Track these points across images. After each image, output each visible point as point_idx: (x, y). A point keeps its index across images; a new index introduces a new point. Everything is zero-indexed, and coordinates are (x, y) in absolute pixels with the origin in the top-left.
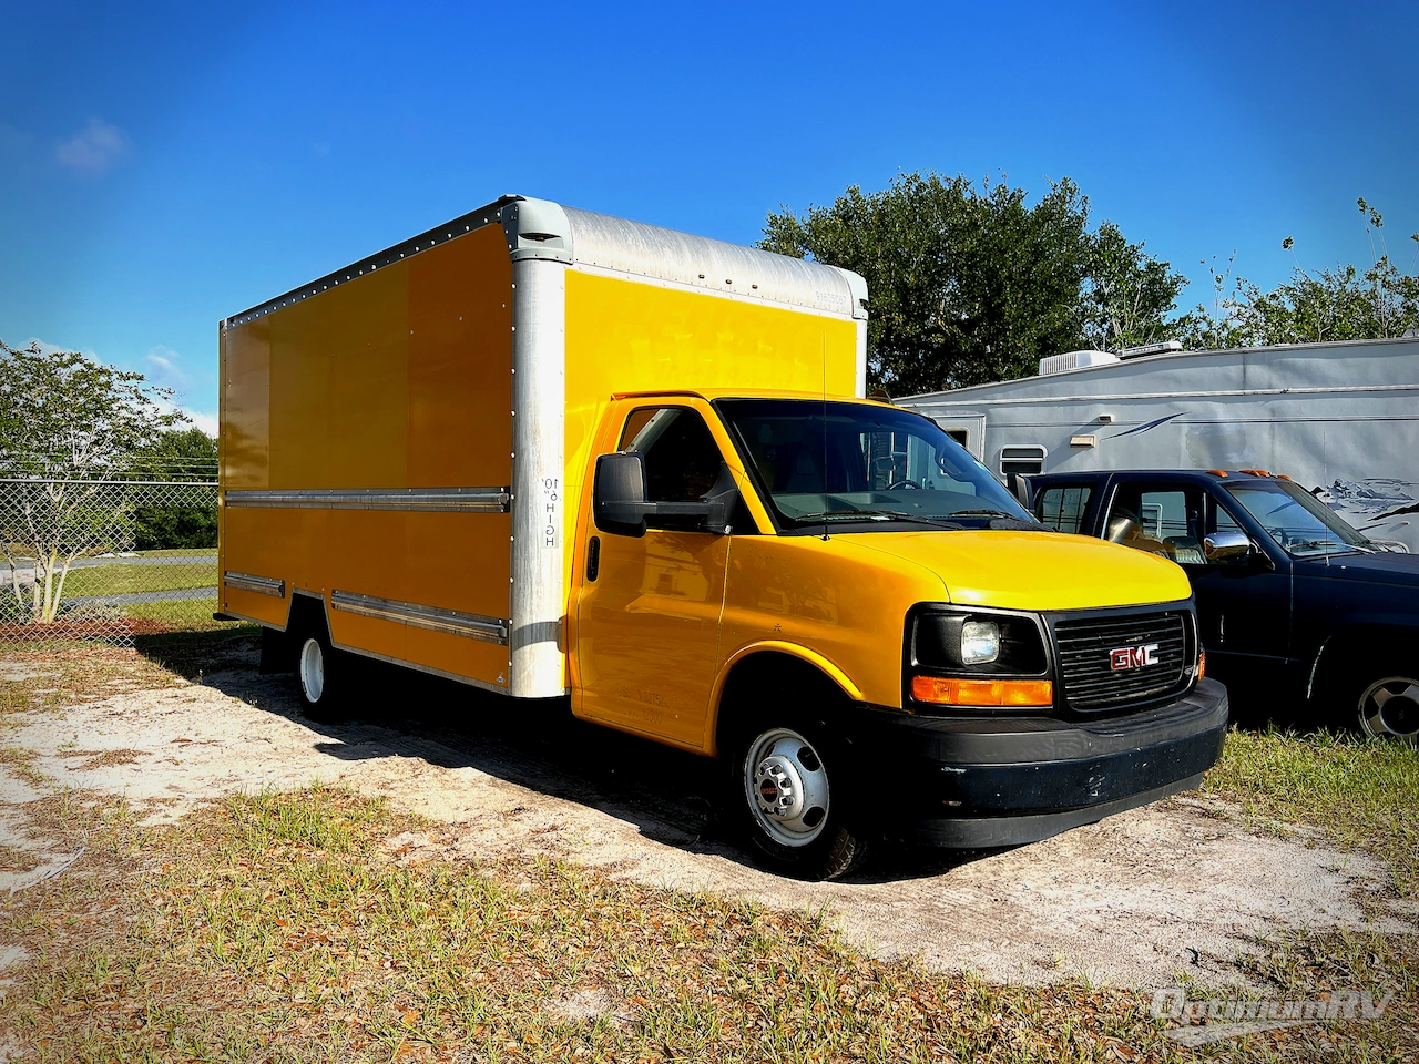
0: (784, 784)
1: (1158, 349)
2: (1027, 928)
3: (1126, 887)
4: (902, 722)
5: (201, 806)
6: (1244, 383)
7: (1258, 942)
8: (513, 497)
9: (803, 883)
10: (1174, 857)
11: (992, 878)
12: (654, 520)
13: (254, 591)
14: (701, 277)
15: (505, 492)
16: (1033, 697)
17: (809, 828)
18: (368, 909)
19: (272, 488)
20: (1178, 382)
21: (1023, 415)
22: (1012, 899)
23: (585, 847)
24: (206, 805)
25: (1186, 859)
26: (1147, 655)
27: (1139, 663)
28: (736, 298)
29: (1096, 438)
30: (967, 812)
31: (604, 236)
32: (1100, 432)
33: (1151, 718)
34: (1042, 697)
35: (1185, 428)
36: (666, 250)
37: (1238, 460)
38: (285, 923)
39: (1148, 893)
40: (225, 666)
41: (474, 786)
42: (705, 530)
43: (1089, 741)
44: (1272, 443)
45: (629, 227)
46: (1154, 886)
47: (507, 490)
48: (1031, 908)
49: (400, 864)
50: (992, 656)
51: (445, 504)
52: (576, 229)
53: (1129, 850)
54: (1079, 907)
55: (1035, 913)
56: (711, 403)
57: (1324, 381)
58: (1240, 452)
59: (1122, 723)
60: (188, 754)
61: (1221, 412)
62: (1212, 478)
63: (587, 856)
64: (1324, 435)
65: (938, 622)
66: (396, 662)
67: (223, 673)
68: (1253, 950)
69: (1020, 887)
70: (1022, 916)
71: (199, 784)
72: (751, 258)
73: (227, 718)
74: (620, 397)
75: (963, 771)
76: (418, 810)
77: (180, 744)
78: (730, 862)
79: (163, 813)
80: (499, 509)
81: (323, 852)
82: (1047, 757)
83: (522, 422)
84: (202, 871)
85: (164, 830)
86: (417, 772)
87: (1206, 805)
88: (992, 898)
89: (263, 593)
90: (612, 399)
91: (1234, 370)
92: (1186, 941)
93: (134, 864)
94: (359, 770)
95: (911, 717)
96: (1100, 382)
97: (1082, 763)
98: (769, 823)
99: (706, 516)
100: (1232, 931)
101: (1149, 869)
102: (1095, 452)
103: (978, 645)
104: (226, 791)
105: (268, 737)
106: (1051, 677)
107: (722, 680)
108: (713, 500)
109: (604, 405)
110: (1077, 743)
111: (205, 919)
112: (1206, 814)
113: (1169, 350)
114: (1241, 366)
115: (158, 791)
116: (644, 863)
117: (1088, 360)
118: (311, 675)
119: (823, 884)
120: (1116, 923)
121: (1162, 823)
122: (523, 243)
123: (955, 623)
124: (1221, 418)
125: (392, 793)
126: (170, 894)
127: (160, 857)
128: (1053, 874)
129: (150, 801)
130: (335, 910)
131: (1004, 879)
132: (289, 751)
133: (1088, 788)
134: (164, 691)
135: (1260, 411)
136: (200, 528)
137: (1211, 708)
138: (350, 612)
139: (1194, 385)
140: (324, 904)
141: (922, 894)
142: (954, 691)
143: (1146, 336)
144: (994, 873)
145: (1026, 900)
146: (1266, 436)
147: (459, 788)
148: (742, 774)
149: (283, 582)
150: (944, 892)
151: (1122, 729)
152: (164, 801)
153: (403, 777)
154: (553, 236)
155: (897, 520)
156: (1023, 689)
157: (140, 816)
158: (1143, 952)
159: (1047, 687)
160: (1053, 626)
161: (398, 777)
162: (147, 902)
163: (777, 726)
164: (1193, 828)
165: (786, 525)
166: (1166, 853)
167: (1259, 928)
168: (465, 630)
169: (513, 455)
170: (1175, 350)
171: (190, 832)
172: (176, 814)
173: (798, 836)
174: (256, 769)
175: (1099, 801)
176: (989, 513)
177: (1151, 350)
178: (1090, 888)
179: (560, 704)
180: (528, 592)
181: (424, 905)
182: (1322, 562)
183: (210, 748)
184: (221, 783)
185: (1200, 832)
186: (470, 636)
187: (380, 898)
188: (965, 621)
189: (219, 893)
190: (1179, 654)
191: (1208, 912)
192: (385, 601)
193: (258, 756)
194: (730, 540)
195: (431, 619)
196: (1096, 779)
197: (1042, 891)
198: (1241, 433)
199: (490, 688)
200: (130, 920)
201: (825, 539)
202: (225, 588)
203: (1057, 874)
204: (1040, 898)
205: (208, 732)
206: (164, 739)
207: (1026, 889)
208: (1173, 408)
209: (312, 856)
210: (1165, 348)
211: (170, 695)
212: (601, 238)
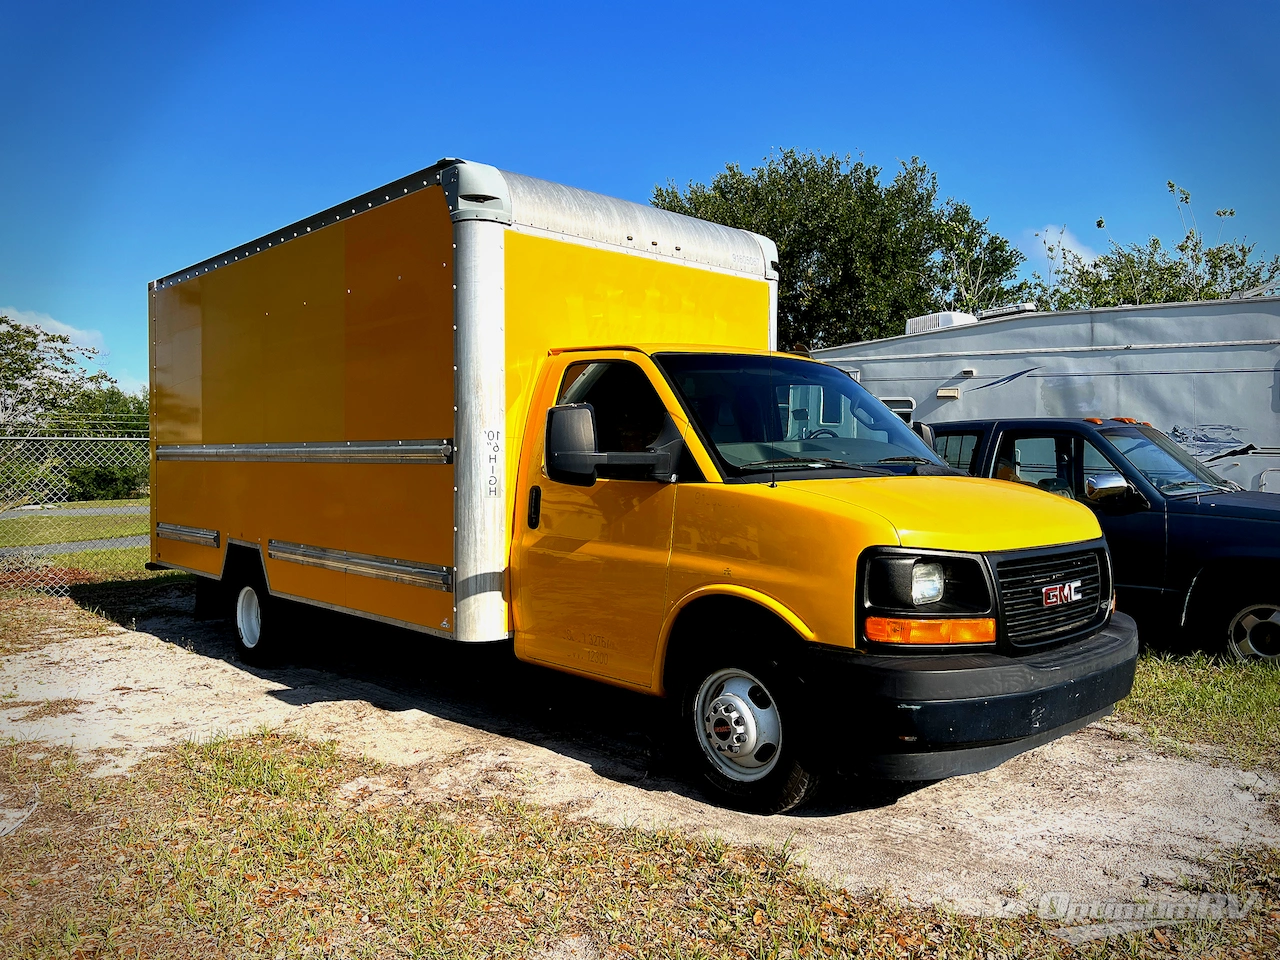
0: (737, 722)
1: (1015, 309)
2: (981, 857)
3: (1059, 812)
4: (856, 661)
5: (151, 755)
6: (1092, 340)
7: (1200, 863)
8: (456, 449)
9: (756, 817)
10: (1095, 779)
11: (934, 806)
12: (604, 470)
13: (185, 541)
14: (630, 239)
15: (448, 444)
16: (979, 635)
17: (760, 763)
18: (338, 859)
19: (206, 442)
20: (1033, 339)
21: (893, 370)
22: (959, 827)
23: (539, 786)
24: (156, 754)
25: (1107, 782)
26: (1072, 591)
27: (1066, 598)
28: (661, 259)
29: (959, 390)
30: (922, 746)
31: (541, 200)
32: (963, 385)
33: (1078, 650)
34: (987, 634)
35: (1040, 381)
36: (597, 213)
37: (1087, 409)
38: (254, 877)
39: (1083, 816)
40: (156, 613)
41: (418, 727)
42: (653, 479)
43: (1031, 675)
44: (1118, 394)
45: (562, 191)
46: (1085, 809)
47: (450, 442)
48: (979, 835)
49: (359, 809)
50: (938, 596)
51: (386, 456)
52: (514, 192)
53: (1053, 774)
54: (1023, 833)
55: (984, 840)
56: (651, 357)
57: (1163, 337)
58: (1089, 402)
59: (1055, 657)
60: (128, 702)
61: (1072, 366)
62: (1089, 425)
63: (543, 796)
64: (1163, 386)
65: (888, 565)
66: (337, 609)
67: (155, 620)
68: (1196, 871)
69: (964, 815)
70: (972, 844)
71: (145, 733)
72: (674, 222)
73: (163, 666)
74: (556, 352)
75: (918, 707)
76: (369, 753)
77: (121, 692)
78: (681, 798)
79: (112, 764)
80: (441, 460)
81: (282, 801)
82: (995, 691)
83: (465, 375)
84: (161, 825)
85: (116, 781)
86: (361, 715)
87: (1109, 727)
88: (940, 827)
89: (198, 543)
90: (549, 354)
91: (1083, 328)
92: (1132, 864)
93: (90, 819)
94: (303, 714)
95: (864, 656)
96: (963, 340)
97: (1026, 696)
98: (721, 760)
99: (653, 465)
100: (1171, 853)
101: (1076, 792)
102: (959, 403)
103: (926, 586)
104: (173, 739)
105: (208, 682)
106: (995, 615)
107: (669, 624)
108: (659, 450)
109: (542, 360)
110: (1022, 677)
111: (171, 876)
112: (1111, 736)
113: (1025, 311)
114: (1089, 324)
115: (104, 740)
116: (598, 801)
117: (950, 320)
118: (248, 622)
119: (775, 818)
120: (1062, 848)
121: (1075, 746)
122: (463, 205)
123: (905, 565)
124: (1072, 371)
125: (340, 737)
126: (132, 849)
127: (116, 809)
128: (990, 800)
129: (98, 752)
130: (303, 862)
131: (945, 807)
132: (231, 696)
133: (1030, 720)
134: (99, 639)
135: (1106, 365)
136: (116, 480)
137: (1127, 639)
138: (288, 560)
139: (1047, 342)
140: (291, 856)
141: (872, 825)
142: (906, 631)
143: (990, 299)
144: (935, 801)
145: (973, 828)
146: (1112, 388)
147: (404, 730)
148: (691, 713)
149: (218, 533)
150: (892, 822)
151: (1057, 663)
152: (112, 751)
153: (348, 720)
154: (494, 198)
155: (834, 467)
156: (970, 628)
157: (90, 767)
158: (1094, 876)
159: (991, 624)
160: (995, 566)
161: (342, 720)
162: (109, 859)
163: (728, 666)
164: (1104, 750)
165: (730, 473)
166: (1088, 776)
167: (1194, 849)
168: (407, 577)
169: (456, 408)
170: (1029, 311)
171: (142, 783)
172: (126, 763)
173: (748, 771)
174: (200, 715)
175: (1039, 731)
176: (913, 460)
177: (1008, 311)
178: (1027, 813)
179: (503, 648)
180: (472, 540)
181: (393, 853)
182: (1194, 500)
183: (151, 695)
184: (166, 730)
185: (1111, 754)
186: (412, 583)
187: (347, 847)
188: (915, 563)
189: (181, 847)
190: (1095, 590)
191: (1143, 833)
192: (324, 550)
193: (201, 703)
194: (675, 488)
195: (373, 567)
196: (1038, 710)
197: (984, 818)
198: (1090, 385)
199: (432, 632)
200: (93, 879)
201: (772, 486)
202: (157, 539)
203: (993, 800)
204: (985, 825)
205: (147, 679)
206: (104, 687)
207: (969, 816)
208: (1029, 362)
209: (271, 805)
210: (1021, 309)
211: (105, 643)
212: (537, 200)
